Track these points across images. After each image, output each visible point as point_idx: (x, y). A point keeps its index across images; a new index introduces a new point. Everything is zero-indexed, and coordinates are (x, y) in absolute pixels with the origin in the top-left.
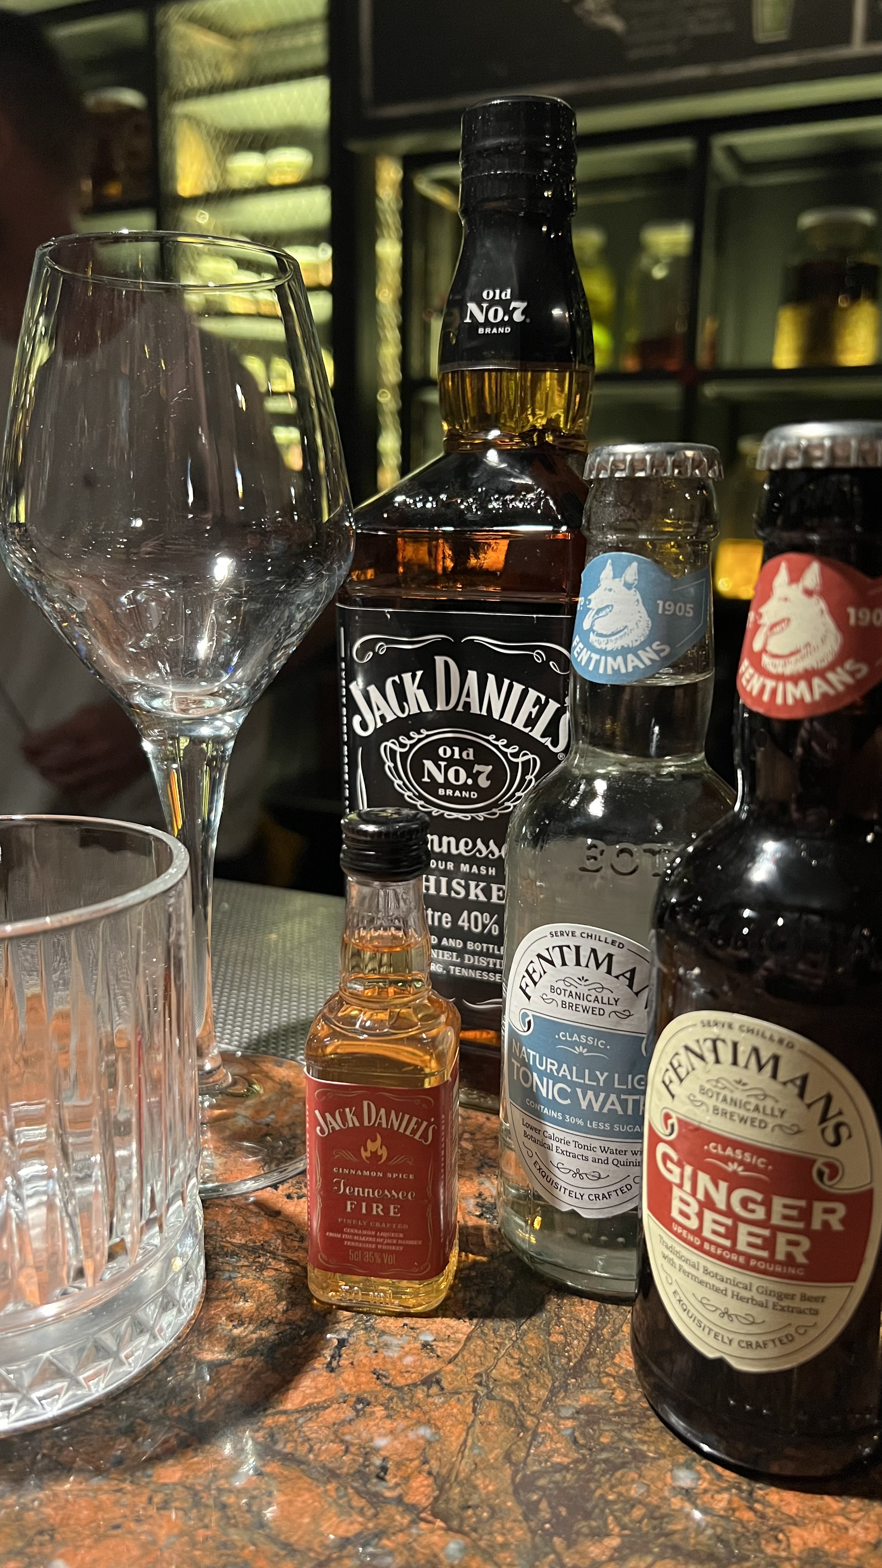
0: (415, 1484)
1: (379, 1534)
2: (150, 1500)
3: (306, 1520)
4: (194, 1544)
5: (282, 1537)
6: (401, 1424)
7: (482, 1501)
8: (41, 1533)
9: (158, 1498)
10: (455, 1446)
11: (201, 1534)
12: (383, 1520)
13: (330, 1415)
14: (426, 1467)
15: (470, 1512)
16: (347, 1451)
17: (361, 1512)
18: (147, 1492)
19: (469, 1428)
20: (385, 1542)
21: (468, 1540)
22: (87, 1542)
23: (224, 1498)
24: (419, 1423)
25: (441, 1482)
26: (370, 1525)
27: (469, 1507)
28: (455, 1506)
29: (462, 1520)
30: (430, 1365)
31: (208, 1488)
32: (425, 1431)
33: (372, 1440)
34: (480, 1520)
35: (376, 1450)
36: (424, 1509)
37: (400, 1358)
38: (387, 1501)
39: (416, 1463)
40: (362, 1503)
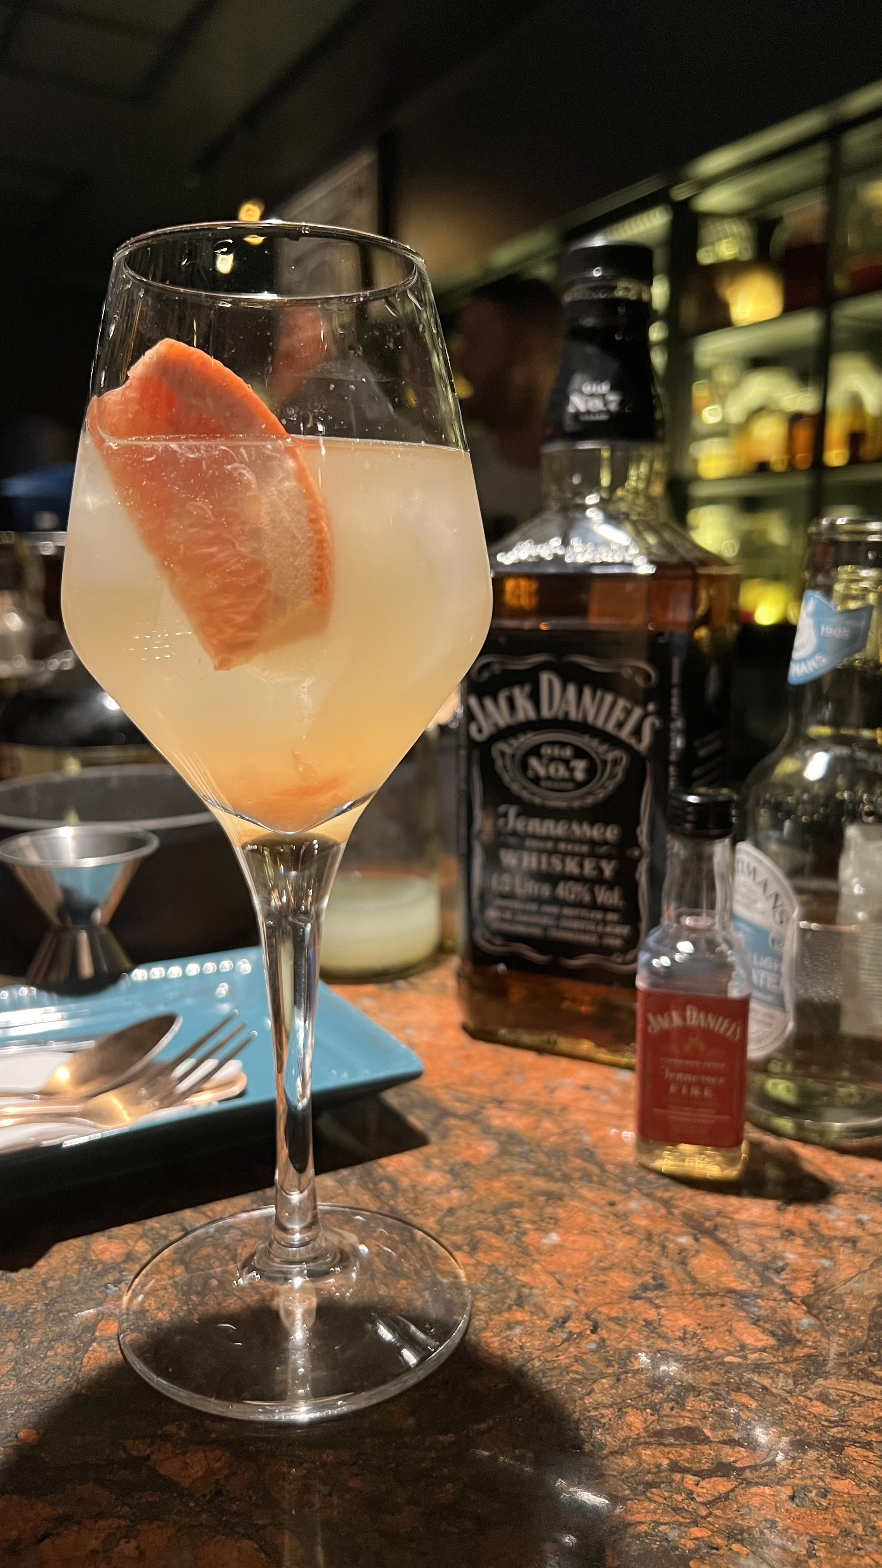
0: (799, 1283)
1: (757, 1296)
2: (621, 1227)
3: (713, 1271)
4: (636, 1256)
5: (692, 1273)
6: (812, 1253)
7: (843, 1310)
8: (551, 1218)
9: (627, 1229)
10: (843, 1277)
11: (643, 1253)
12: (765, 1291)
13: (763, 1231)
14: (814, 1279)
15: (830, 1311)
16: (762, 1251)
17: (753, 1282)
18: (623, 1223)
19: (860, 1272)
20: (759, 1301)
21: (817, 1322)
22: (576, 1232)
23: (667, 1243)
24: (824, 1257)
25: (819, 1290)
26: (755, 1290)
27: (830, 1308)
28: (821, 1305)
29: (820, 1312)
30: (854, 1232)
31: (660, 1235)
32: (827, 1263)
33: (784, 1252)
34: (834, 1317)
35: (783, 1258)
36: (798, 1297)
37: (835, 1220)
38: (773, 1283)
39: (808, 1274)
40: (756, 1278)
